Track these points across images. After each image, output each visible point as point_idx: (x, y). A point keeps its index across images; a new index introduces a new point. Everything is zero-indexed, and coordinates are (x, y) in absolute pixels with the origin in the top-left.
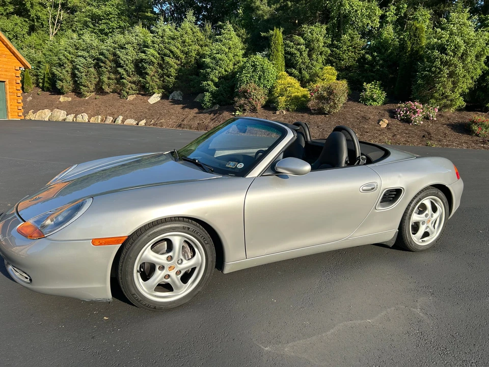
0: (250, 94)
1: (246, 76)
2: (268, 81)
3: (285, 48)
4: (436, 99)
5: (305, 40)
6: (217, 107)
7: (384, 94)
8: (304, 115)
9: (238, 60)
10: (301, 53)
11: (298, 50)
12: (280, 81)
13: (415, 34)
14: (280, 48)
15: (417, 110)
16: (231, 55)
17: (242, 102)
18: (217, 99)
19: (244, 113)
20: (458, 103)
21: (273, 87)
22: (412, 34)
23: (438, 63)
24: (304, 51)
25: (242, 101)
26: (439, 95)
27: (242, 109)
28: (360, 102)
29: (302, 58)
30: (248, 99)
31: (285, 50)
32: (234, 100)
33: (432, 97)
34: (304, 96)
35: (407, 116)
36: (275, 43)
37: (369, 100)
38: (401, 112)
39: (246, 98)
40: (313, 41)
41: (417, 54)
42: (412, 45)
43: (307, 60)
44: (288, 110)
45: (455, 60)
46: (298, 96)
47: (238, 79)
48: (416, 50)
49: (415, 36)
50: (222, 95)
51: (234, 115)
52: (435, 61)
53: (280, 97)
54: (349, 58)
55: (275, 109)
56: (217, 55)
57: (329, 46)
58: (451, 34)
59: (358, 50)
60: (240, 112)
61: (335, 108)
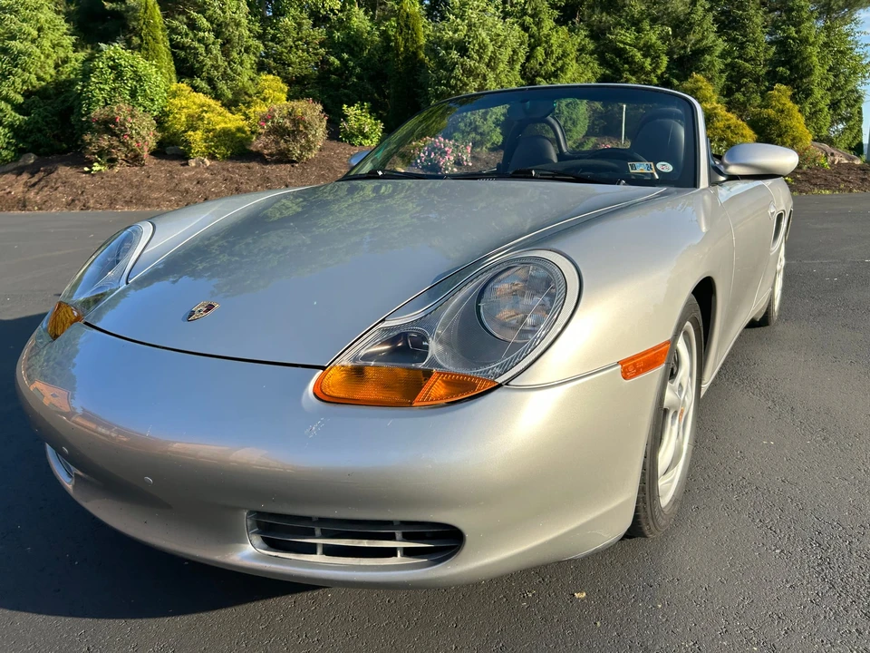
0: (124, 125)
1: (101, 89)
2: (152, 100)
3: (169, 35)
4: (463, 132)
5: (212, 23)
6: (31, 159)
7: (381, 126)
8: (251, 165)
9: (62, 55)
10: (207, 46)
11: (201, 41)
12: (176, 101)
13: (406, 24)
14: (159, 34)
15: (446, 149)
16: (46, 44)
17: (105, 144)
18: (30, 140)
19: (111, 167)
20: (494, 138)
21: (165, 114)
22: (402, 24)
23: (458, 72)
24: (214, 44)
25: (105, 141)
26: (466, 125)
27: (106, 158)
28: (341, 140)
29: (212, 57)
30: (117, 136)
31: (171, 40)
32: (83, 141)
33: (456, 129)
34: (240, 130)
35: (431, 160)
36: (147, 24)
37: (357, 137)
38: (422, 155)
39: (113, 134)
40: (227, 25)
41: (416, 58)
42: (406, 43)
43: (221, 62)
44: (212, 157)
45: (483, 68)
46: (230, 130)
47: (81, 94)
48: (413, 52)
49: (407, 26)
50: (40, 130)
51: (89, 172)
52: (454, 69)
53: (190, 133)
54: (302, 62)
55: (184, 157)
56: (13, 43)
57: (260, 37)
58: (470, 26)
59: (314, 48)
60: (101, 164)
61: (310, 150)
